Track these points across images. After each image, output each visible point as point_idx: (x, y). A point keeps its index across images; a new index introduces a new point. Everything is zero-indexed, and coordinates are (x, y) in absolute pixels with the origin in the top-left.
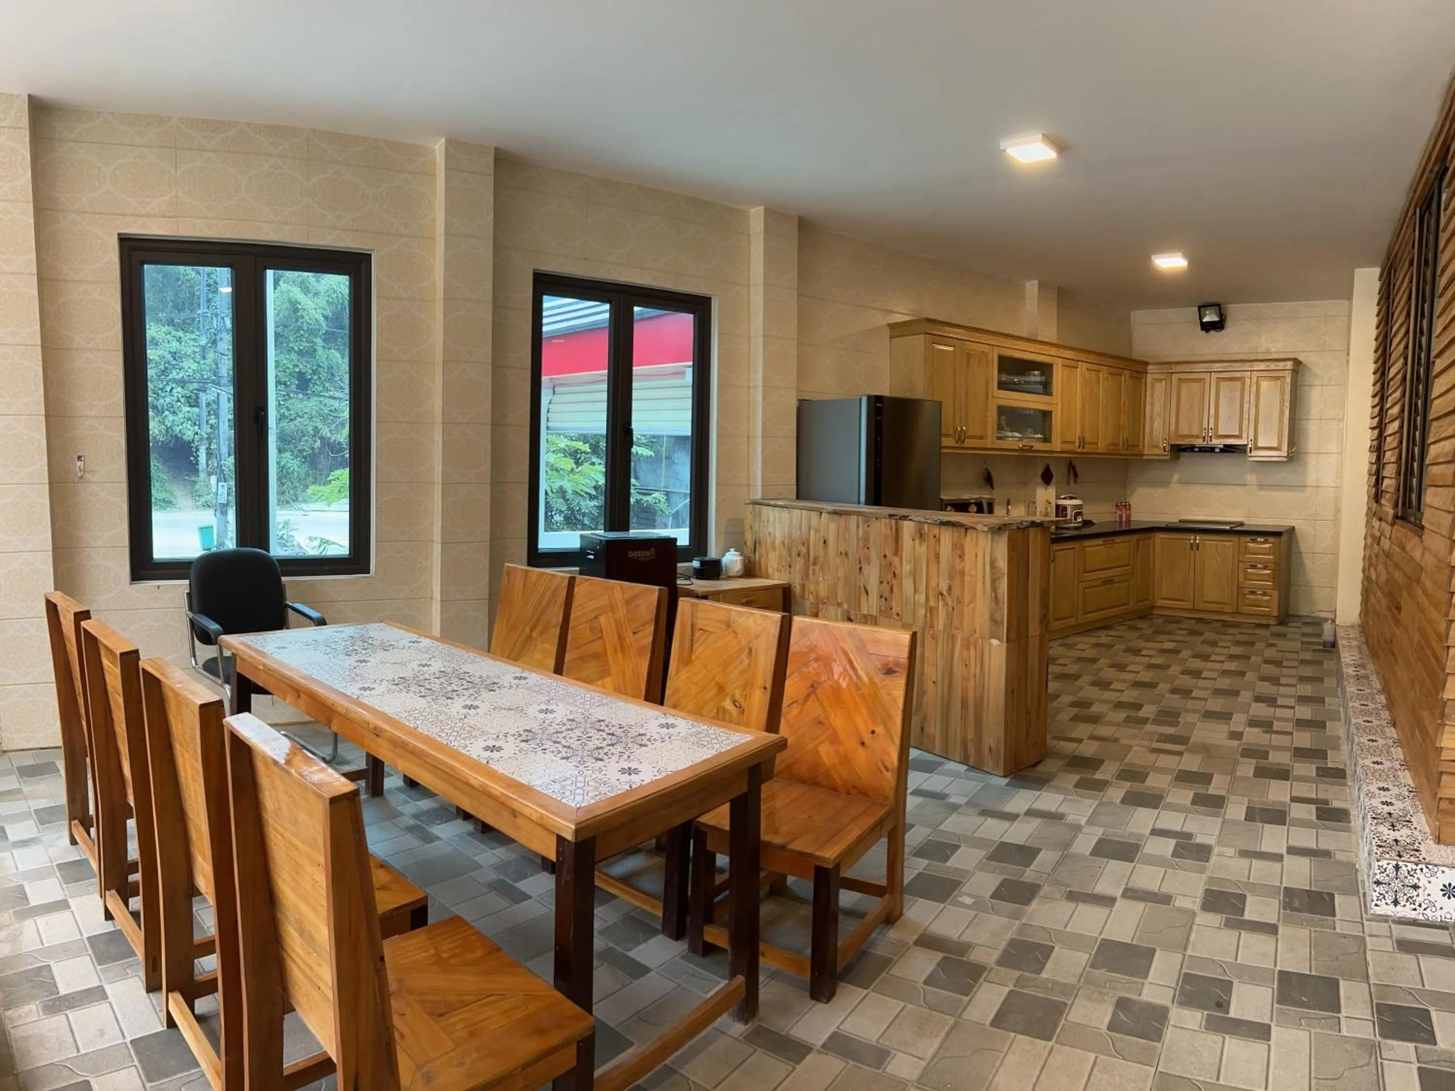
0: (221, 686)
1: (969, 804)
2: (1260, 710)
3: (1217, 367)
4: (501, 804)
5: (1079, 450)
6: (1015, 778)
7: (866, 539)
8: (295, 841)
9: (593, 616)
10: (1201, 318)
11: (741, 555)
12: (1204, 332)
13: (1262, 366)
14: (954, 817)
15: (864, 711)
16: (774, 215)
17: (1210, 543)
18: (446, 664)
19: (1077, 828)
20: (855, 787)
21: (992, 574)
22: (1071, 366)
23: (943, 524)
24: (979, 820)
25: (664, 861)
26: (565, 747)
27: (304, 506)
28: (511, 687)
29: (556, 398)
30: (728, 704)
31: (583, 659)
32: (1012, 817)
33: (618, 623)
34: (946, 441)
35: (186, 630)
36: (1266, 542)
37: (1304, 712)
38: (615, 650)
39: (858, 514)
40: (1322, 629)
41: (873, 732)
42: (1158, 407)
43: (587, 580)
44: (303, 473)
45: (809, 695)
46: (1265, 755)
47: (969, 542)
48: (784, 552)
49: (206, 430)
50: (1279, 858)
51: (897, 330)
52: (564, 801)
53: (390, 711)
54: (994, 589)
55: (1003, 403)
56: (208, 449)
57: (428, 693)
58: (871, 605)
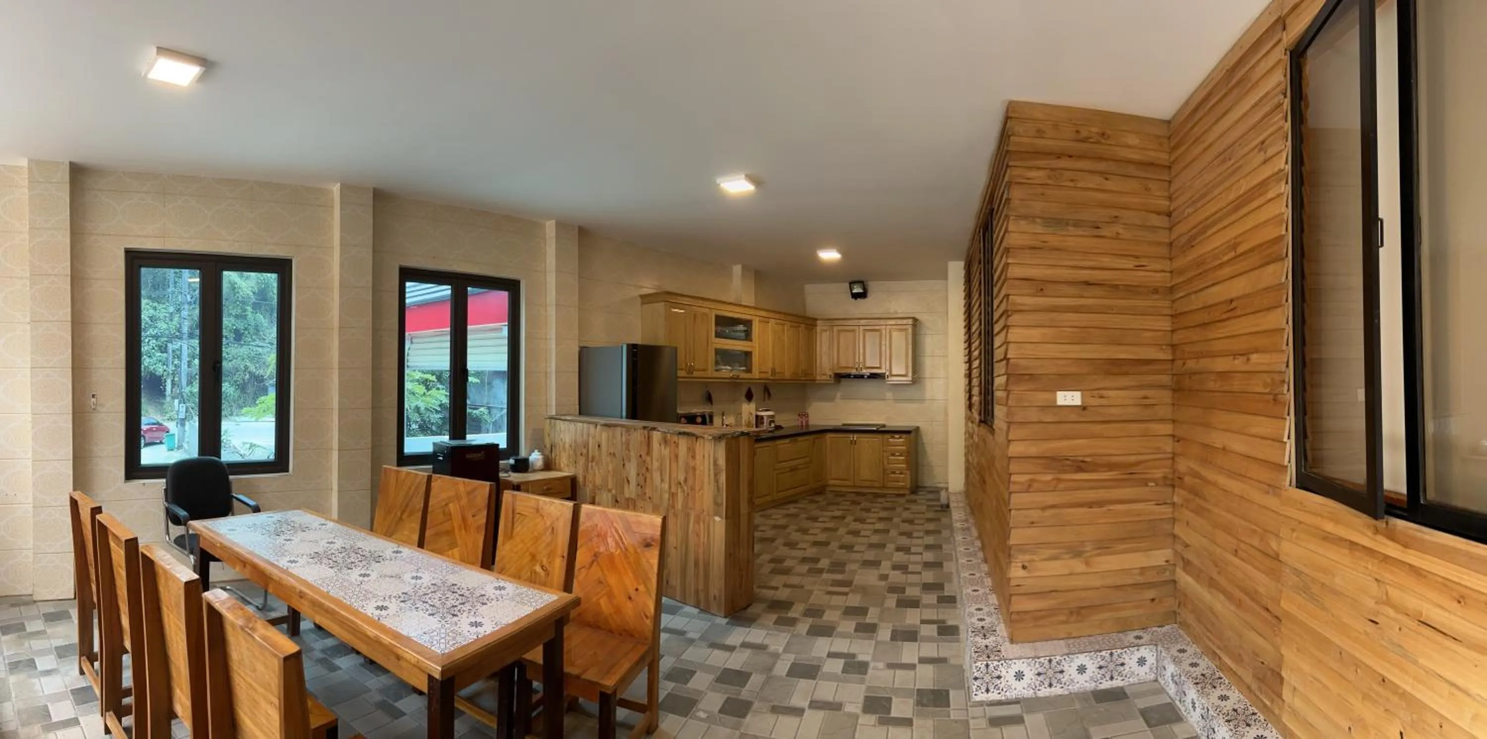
0: (188, 556)
1: (702, 638)
2: (899, 557)
3: (863, 322)
4: (389, 651)
5: (771, 378)
6: (732, 618)
7: (628, 444)
8: (255, 685)
9: (444, 503)
10: (851, 290)
11: (542, 455)
12: (853, 300)
13: (893, 322)
14: (691, 649)
15: (630, 575)
16: (562, 226)
17: (864, 439)
18: (346, 541)
19: (776, 656)
20: (625, 630)
21: (715, 470)
22: (765, 321)
23: (680, 433)
24: (709, 650)
25: (497, 684)
26: (431, 605)
27: (237, 419)
28: (391, 560)
29: (413, 346)
30: (538, 568)
31: (438, 535)
32: (731, 649)
33: (462, 509)
34: (681, 373)
35: (162, 515)
36: (900, 438)
37: (929, 556)
38: (460, 529)
39: (622, 426)
40: (940, 496)
41: (637, 590)
42: (825, 348)
43: (440, 477)
44: (237, 395)
45: (593, 562)
46: (903, 590)
47: (698, 446)
48: (571, 453)
49: (171, 368)
50: (912, 667)
51: (646, 299)
52: (433, 648)
53: (310, 579)
54: (717, 481)
55: (718, 346)
56: (173, 381)
57: (335, 565)
58: (631, 491)
